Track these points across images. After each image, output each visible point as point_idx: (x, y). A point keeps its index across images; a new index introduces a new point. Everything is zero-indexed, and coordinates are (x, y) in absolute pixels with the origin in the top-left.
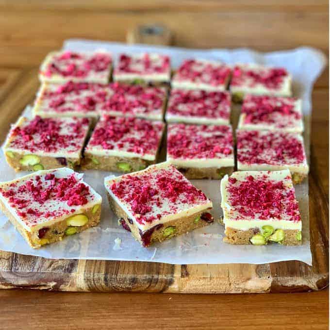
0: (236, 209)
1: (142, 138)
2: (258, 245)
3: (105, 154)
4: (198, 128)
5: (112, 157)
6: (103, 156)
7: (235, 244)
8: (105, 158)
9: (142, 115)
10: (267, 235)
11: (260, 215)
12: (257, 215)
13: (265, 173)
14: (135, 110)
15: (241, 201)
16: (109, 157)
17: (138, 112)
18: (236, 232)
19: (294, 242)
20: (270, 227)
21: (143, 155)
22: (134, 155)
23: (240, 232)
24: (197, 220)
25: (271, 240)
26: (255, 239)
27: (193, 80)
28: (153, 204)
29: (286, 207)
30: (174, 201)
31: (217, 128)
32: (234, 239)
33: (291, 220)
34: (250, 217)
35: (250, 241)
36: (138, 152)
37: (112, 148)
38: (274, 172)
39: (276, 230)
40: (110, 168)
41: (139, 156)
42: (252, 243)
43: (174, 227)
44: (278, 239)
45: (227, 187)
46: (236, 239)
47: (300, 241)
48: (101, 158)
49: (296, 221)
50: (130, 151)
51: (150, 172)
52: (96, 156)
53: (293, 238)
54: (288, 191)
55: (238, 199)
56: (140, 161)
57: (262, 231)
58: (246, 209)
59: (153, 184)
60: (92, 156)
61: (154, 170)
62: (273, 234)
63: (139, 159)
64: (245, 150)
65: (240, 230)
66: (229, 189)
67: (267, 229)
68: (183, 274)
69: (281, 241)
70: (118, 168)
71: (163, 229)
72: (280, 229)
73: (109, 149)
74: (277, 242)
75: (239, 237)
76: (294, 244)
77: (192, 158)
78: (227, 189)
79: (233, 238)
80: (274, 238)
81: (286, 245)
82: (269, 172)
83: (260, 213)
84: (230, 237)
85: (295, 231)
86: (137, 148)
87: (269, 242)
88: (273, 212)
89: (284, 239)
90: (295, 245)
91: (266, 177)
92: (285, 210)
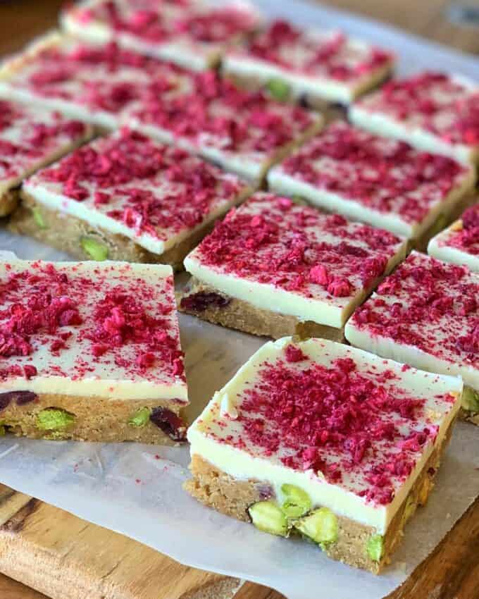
0: (239, 419)
1: (169, 198)
2: (267, 531)
3: (61, 207)
4: (322, 219)
5: (74, 217)
6: (57, 212)
7: (209, 506)
8: (59, 216)
9: (214, 153)
10: (294, 515)
11: (292, 452)
12: (283, 452)
13: (396, 366)
14: (204, 137)
15: (272, 406)
16: (70, 216)
17: (210, 144)
18: (217, 475)
19: (361, 560)
20: (303, 494)
21: (140, 234)
22: (118, 227)
23: (225, 478)
24: (138, 421)
25: (302, 529)
26: (262, 512)
27: (403, 116)
28: (44, 342)
29: (378, 462)
30: (99, 352)
31: (366, 232)
32: (209, 494)
33: (362, 494)
34: (263, 449)
35: (247, 511)
36: (130, 223)
37: (82, 197)
38: (420, 372)
39: (317, 508)
40: (67, 244)
41: (130, 232)
42: (251, 519)
43: (69, 415)
44: (319, 533)
45: (266, 364)
46: (214, 493)
47: (374, 561)
48: (51, 213)
49: (373, 502)
50: (116, 215)
51: (107, 275)
52: (42, 206)
53: (359, 547)
54: (419, 428)
55: (270, 400)
56: (131, 247)
57: (281, 498)
58: (270, 427)
59: (90, 302)
60: (35, 205)
61: (119, 274)
62: (307, 515)
63: (130, 243)
64: (391, 300)
65: (226, 474)
66: (268, 369)
67: (294, 497)
68: (10, 524)
69: (327, 545)
70: (82, 248)
71: (37, 409)
72: (327, 509)
73: (71, 196)
74: (317, 544)
75: (222, 493)
76: (358, 563)
77: (243, 276)
78: (264, 368)
79: (207, 488)
80: (309, 527)
81: (336, 558)
82: (406, 368)
83: (296, 449)
84: (201, 484)
85: (367, 530)
86: (129, 214)
87: (295, 535)
88: (332, 458)
89: (337, 540)
90: (362, 568)
91: (390, 378)
92: (368, 467)
